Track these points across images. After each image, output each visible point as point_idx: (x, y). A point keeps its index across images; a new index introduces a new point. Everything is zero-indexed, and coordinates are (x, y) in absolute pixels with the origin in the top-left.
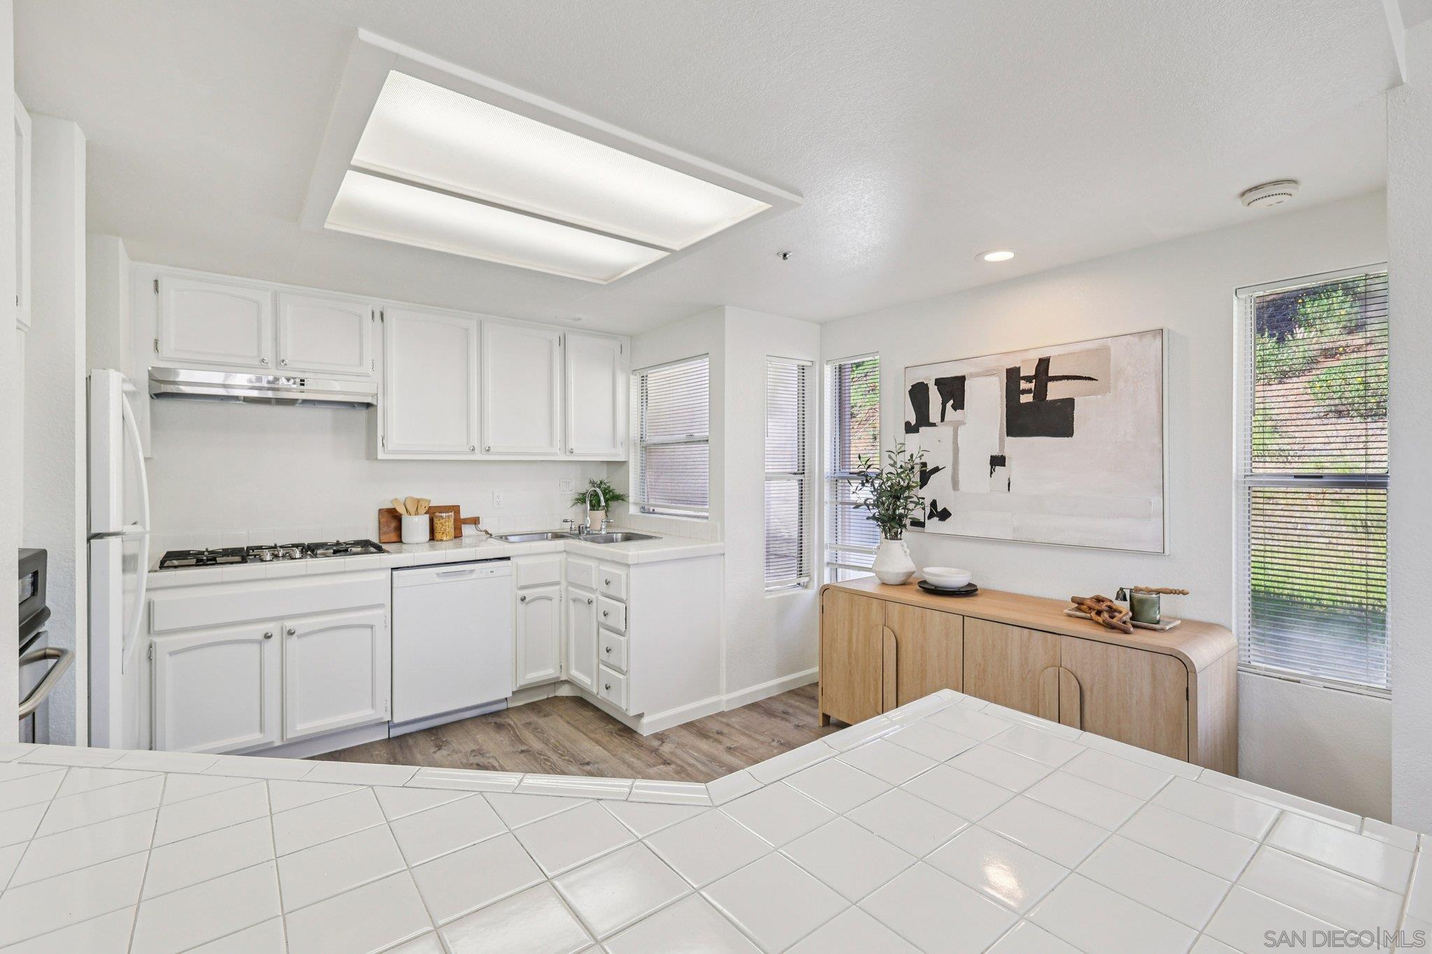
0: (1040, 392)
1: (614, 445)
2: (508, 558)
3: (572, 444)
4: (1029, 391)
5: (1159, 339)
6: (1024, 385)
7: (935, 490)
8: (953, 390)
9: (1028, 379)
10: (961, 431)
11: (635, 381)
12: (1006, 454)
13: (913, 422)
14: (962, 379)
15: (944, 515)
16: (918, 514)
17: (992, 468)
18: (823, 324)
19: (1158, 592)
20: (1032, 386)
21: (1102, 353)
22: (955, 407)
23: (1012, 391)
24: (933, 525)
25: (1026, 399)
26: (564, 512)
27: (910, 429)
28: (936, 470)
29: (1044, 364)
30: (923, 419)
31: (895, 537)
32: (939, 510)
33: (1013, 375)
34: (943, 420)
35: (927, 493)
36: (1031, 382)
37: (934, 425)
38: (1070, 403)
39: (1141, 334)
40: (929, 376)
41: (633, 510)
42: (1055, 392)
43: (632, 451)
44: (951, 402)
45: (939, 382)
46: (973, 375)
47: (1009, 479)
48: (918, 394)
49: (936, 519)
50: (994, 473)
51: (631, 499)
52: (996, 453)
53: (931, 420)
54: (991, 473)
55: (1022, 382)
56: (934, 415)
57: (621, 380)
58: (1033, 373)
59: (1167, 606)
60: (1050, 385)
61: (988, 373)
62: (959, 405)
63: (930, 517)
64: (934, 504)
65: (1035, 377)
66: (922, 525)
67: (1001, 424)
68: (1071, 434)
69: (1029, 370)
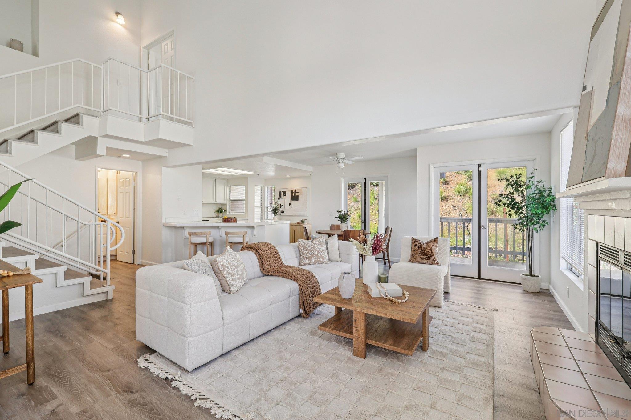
0: (295, 194)
1: (224, 201)
2: (208, 220)
3: (217, 200)
5: (307, 188)
7: (282, 208)
8: (285, 193)
9: (294, 192)
10: (286, 199)
11: (228, 188)
12: (291, 203)
14: (286, 191)
15: (283, 212)
16: (280, 212)
17: (289, 205)
18: (265, 180)
19: (304, 220)
20: (294, 193)
21: (301, 189)
23: (292, 194)
24: (282, 214)
26: (213, 214)
27: (279, 199)
28: (282, 205)
29: (295, 190)
30: (281, 197)
31: (276, 216)
33: (292, 191)
35: (281, 209)
38: (298, 196)
39: (305, 188)
40: (282, 191)
41: (228, 213)
42: (297, 194)
43: (228, 202)
47: (291, 207)
48: (280, 193)
51: (227, 211)
56: (282, 197)
57: (226, 188)
61: (289, 191)
62: (285, 195)
64: (282, 211)
66: (280, 214)
67: (291, 198)
68: (298, 200)
69: (294, 191)
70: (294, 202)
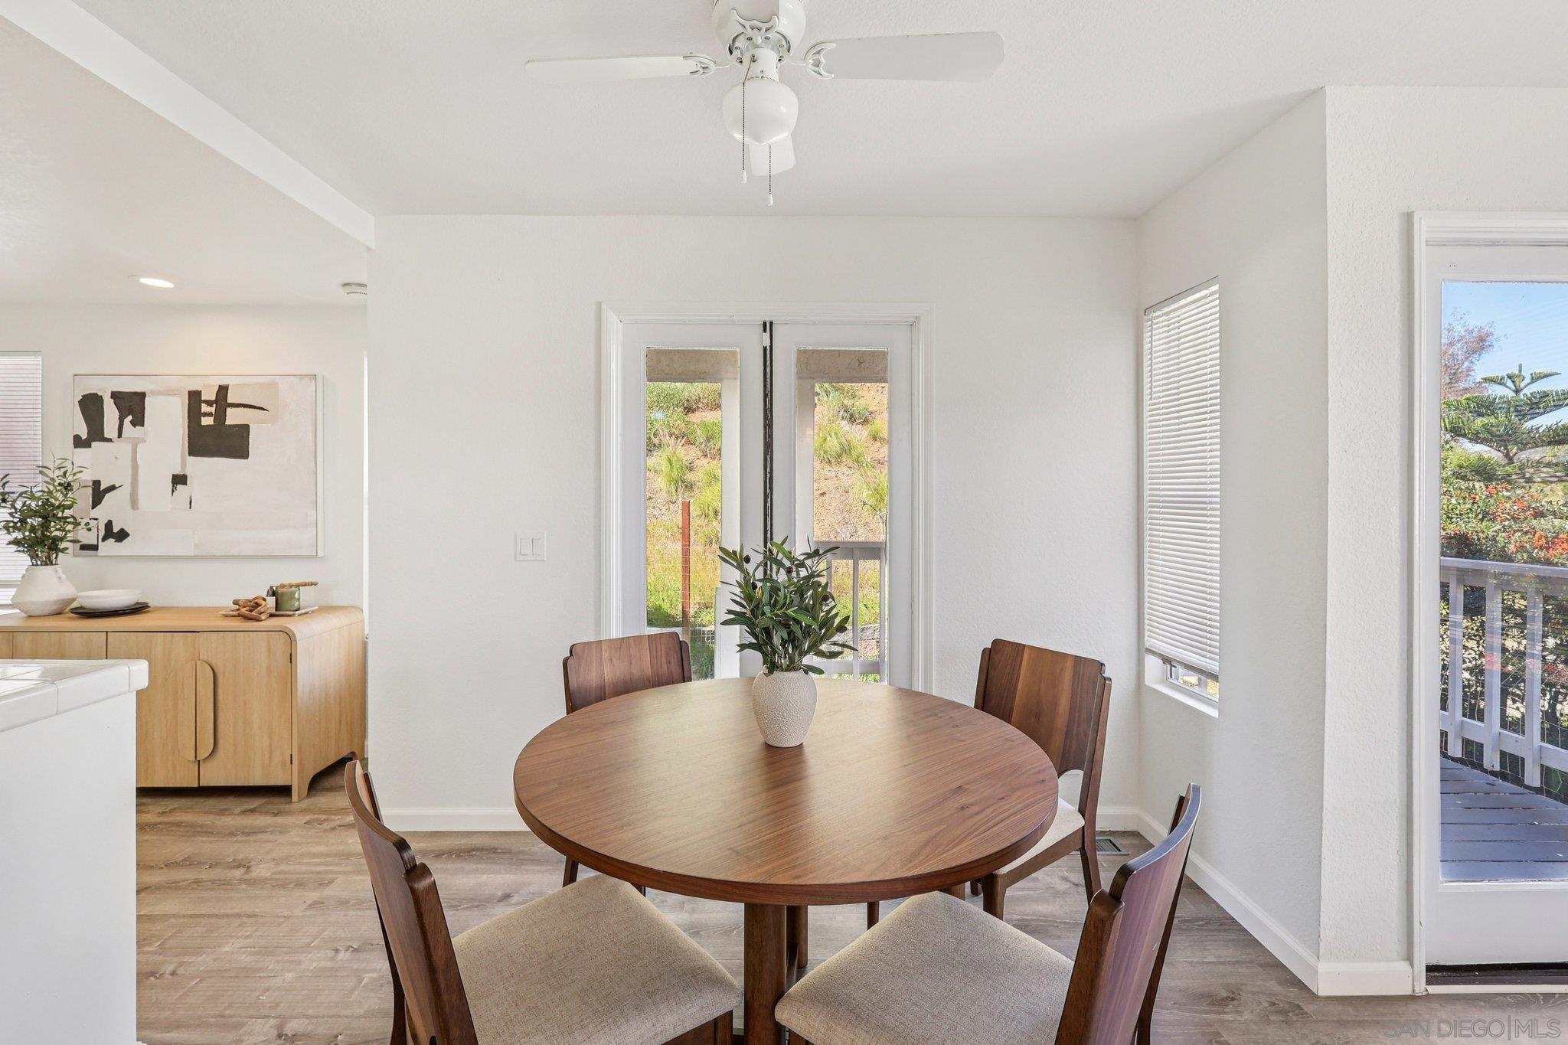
0: (220, 416)
4: (209, 415)
5: (313, 382)
6: (205, 408)
7: (111, 509)
8: (132, 406)
9: (209, 403)
10: (141, 448)
12: (188, 473)
13: (84, 436)
14: (143, 395)
15: (122, 535)
17: (173, 486)
19: (298, 586)
20: (213, 409)
21: (272, 386)
22: (134, 424)
23: (194, 412)
24: (109, 547)
25: (207, 421)
27: (80, 443)
28: (112, 488)
29: (223, 390)
30: (96, 433)
31: (49, 560)
32: (115, 530)
33: (195, 397)
34: (120, 436)
35: (106, 511)
36: (211, 406)
37: (110, 440)
38: (245, 429)
39: (302, 376)
40: (104, 388)
42: (233, 417)
44: (130, 418)
45: (115, 395)
46: (153, 393)
47: (191, 498)
48: (91, 406)
49: (111, 541)
50: (175, 492)
52: (178, 471)
53: (106, 435)
54: (173, 491)
55: (203, 405)
56: (110, 430)
58: (213, 398)
59: (306, 597)
60: (229, 410)
61: (169, 392)
62: (139, 421)
63: (104, 539)
64: (109, 525)
65: (216, 402)
66: (95, 548)
67: (183, 443)
68: (246, 457)
69: (209, 395)
70: (205, 469)
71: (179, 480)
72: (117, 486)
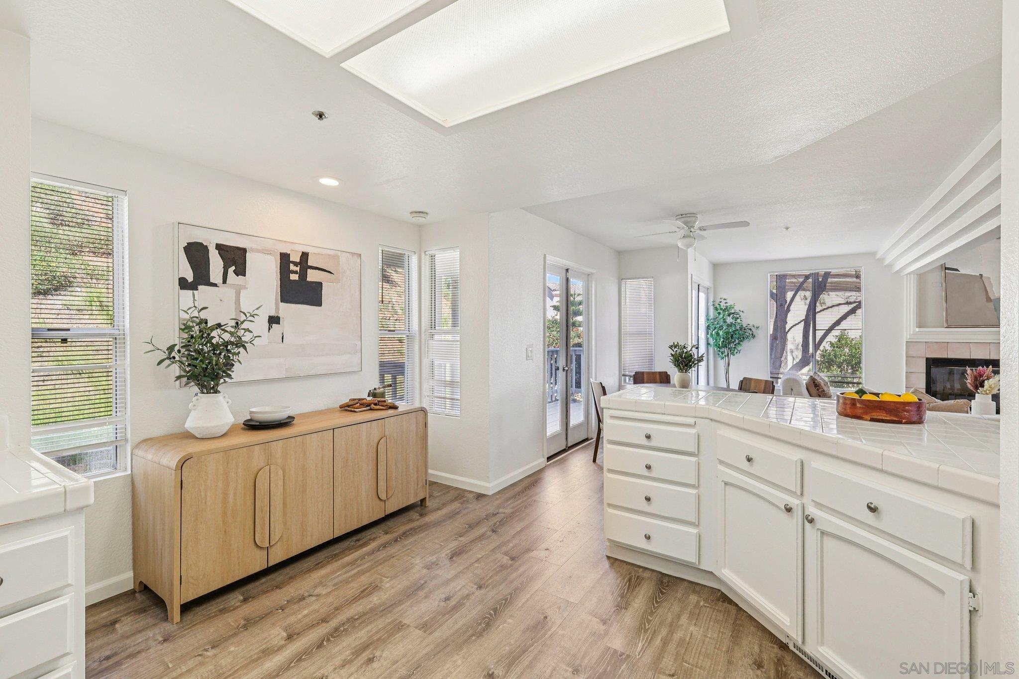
0: (303, 274)
4: (296, 272)
5: (359, 259)
6: (292, 267)
8: (235, 258)
9: (295, 264)
10: (243, 293)
12: (280, 315)
13: (190, 279)
14: (243, 250)
17: (270, 325)
20: (298, 269)
21: (335, 258)
22: (237, 273)
23: (284, 269)
25: (295, 277)
27: (186, 285)
29: (305, 256)
30: (201, 277)
33: (285, 258)
34: (224, 282)
36: (297, 266)
37: (215, 285)
38: (319, 285)
39: (353, 254)
40: (211, 240)
42: (312, 276)
44: (233, 268)
45: (219, 247)
46: (253, 250)
47: (283, 333)
48: (197, 253)
50: (271, 329)
52: (273, 314)
53: (212, 280)
54: (269, 329)
55: (291, 265)
56: (215, 277)
58: (298, 260)
60: (309, 271)
61: (265, 252)
62: (241, 271)
65: (300, 263)
67: (277, 293)
68: (320, 305)
69: (295, 257)
70: (290, 312)
71: (274, 320)
72: (222, 324)
